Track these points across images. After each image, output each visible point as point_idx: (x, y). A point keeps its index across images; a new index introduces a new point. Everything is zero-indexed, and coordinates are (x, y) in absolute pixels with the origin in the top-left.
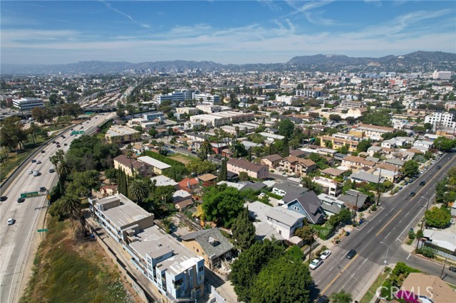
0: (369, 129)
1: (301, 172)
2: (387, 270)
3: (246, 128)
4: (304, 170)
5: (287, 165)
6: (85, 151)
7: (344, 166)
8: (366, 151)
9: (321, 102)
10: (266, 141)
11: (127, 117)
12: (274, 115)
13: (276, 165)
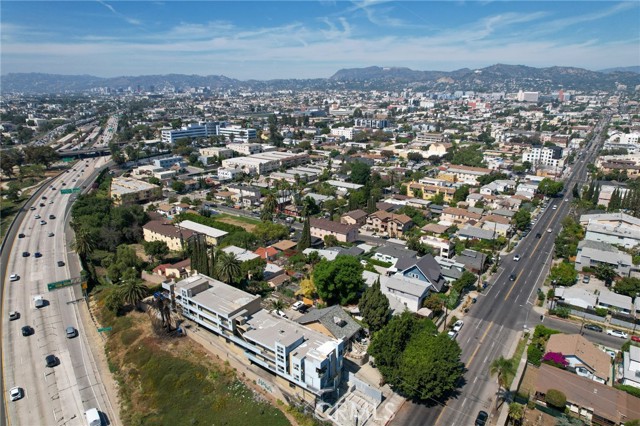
0: (461, 171)
1: (395, 231)
2: (527, 335)
3: (306, 175)
4: (400, 228)
5: (376, 223)
6: (101, 218)
7: (446, 221)
8: (464, 200)
9: (390, 135)
10: (337, 192)
11: (128, 165)
12: (335, 155)
13: (361, 222)
